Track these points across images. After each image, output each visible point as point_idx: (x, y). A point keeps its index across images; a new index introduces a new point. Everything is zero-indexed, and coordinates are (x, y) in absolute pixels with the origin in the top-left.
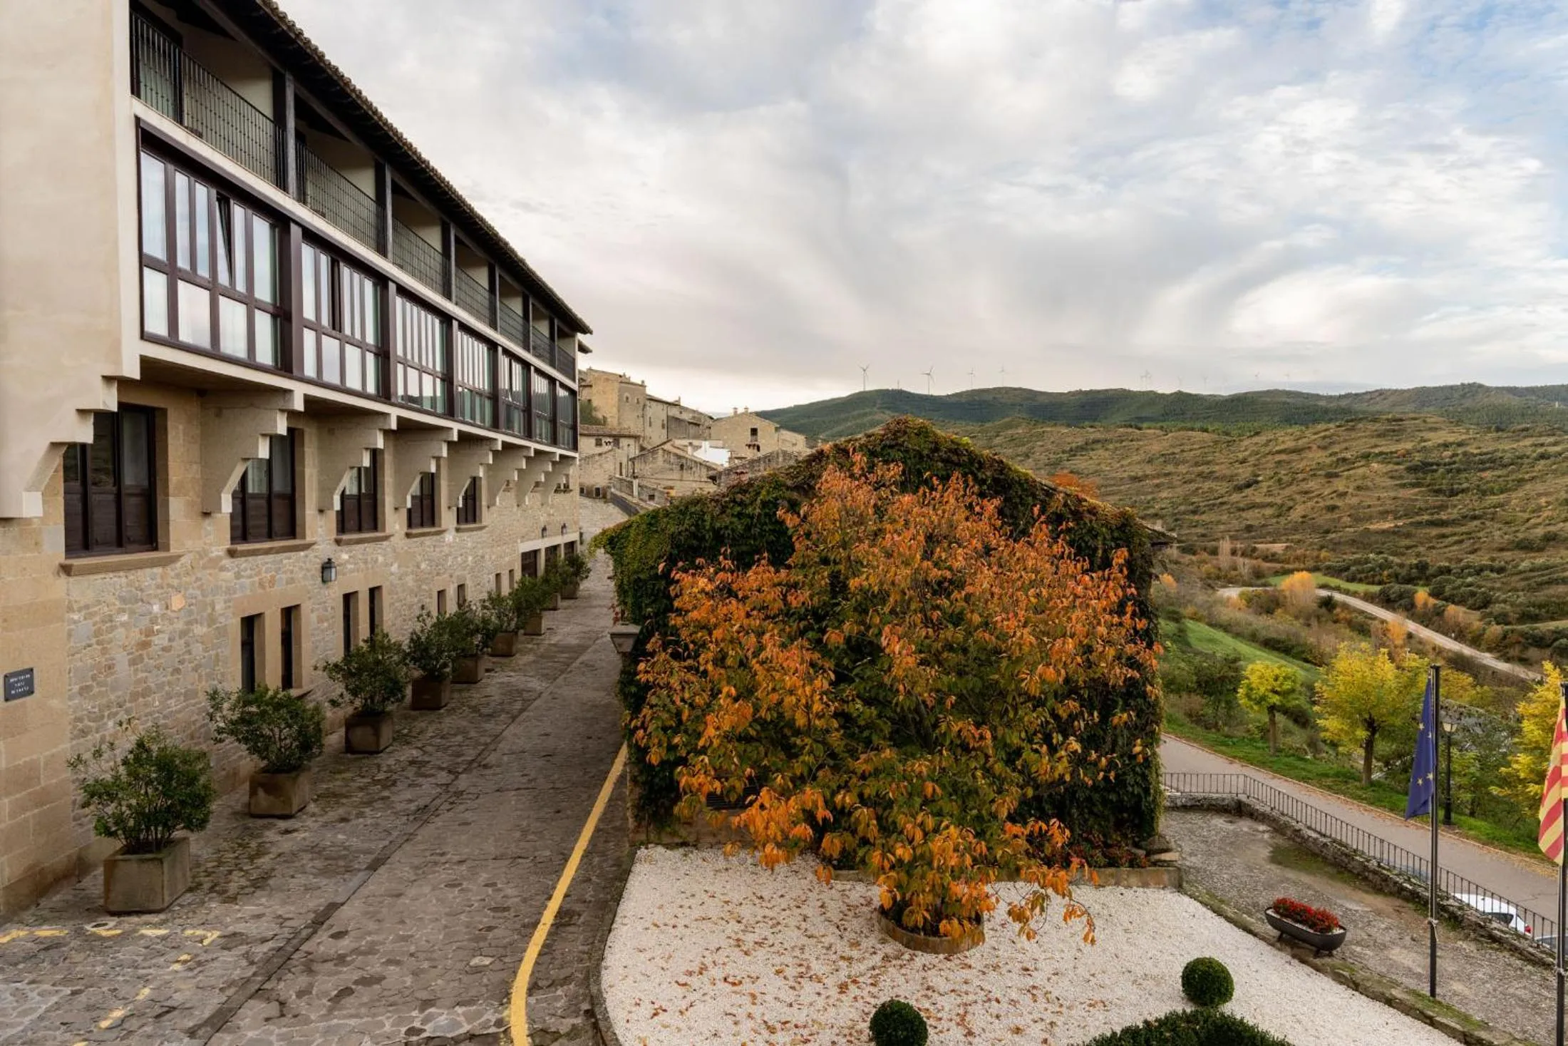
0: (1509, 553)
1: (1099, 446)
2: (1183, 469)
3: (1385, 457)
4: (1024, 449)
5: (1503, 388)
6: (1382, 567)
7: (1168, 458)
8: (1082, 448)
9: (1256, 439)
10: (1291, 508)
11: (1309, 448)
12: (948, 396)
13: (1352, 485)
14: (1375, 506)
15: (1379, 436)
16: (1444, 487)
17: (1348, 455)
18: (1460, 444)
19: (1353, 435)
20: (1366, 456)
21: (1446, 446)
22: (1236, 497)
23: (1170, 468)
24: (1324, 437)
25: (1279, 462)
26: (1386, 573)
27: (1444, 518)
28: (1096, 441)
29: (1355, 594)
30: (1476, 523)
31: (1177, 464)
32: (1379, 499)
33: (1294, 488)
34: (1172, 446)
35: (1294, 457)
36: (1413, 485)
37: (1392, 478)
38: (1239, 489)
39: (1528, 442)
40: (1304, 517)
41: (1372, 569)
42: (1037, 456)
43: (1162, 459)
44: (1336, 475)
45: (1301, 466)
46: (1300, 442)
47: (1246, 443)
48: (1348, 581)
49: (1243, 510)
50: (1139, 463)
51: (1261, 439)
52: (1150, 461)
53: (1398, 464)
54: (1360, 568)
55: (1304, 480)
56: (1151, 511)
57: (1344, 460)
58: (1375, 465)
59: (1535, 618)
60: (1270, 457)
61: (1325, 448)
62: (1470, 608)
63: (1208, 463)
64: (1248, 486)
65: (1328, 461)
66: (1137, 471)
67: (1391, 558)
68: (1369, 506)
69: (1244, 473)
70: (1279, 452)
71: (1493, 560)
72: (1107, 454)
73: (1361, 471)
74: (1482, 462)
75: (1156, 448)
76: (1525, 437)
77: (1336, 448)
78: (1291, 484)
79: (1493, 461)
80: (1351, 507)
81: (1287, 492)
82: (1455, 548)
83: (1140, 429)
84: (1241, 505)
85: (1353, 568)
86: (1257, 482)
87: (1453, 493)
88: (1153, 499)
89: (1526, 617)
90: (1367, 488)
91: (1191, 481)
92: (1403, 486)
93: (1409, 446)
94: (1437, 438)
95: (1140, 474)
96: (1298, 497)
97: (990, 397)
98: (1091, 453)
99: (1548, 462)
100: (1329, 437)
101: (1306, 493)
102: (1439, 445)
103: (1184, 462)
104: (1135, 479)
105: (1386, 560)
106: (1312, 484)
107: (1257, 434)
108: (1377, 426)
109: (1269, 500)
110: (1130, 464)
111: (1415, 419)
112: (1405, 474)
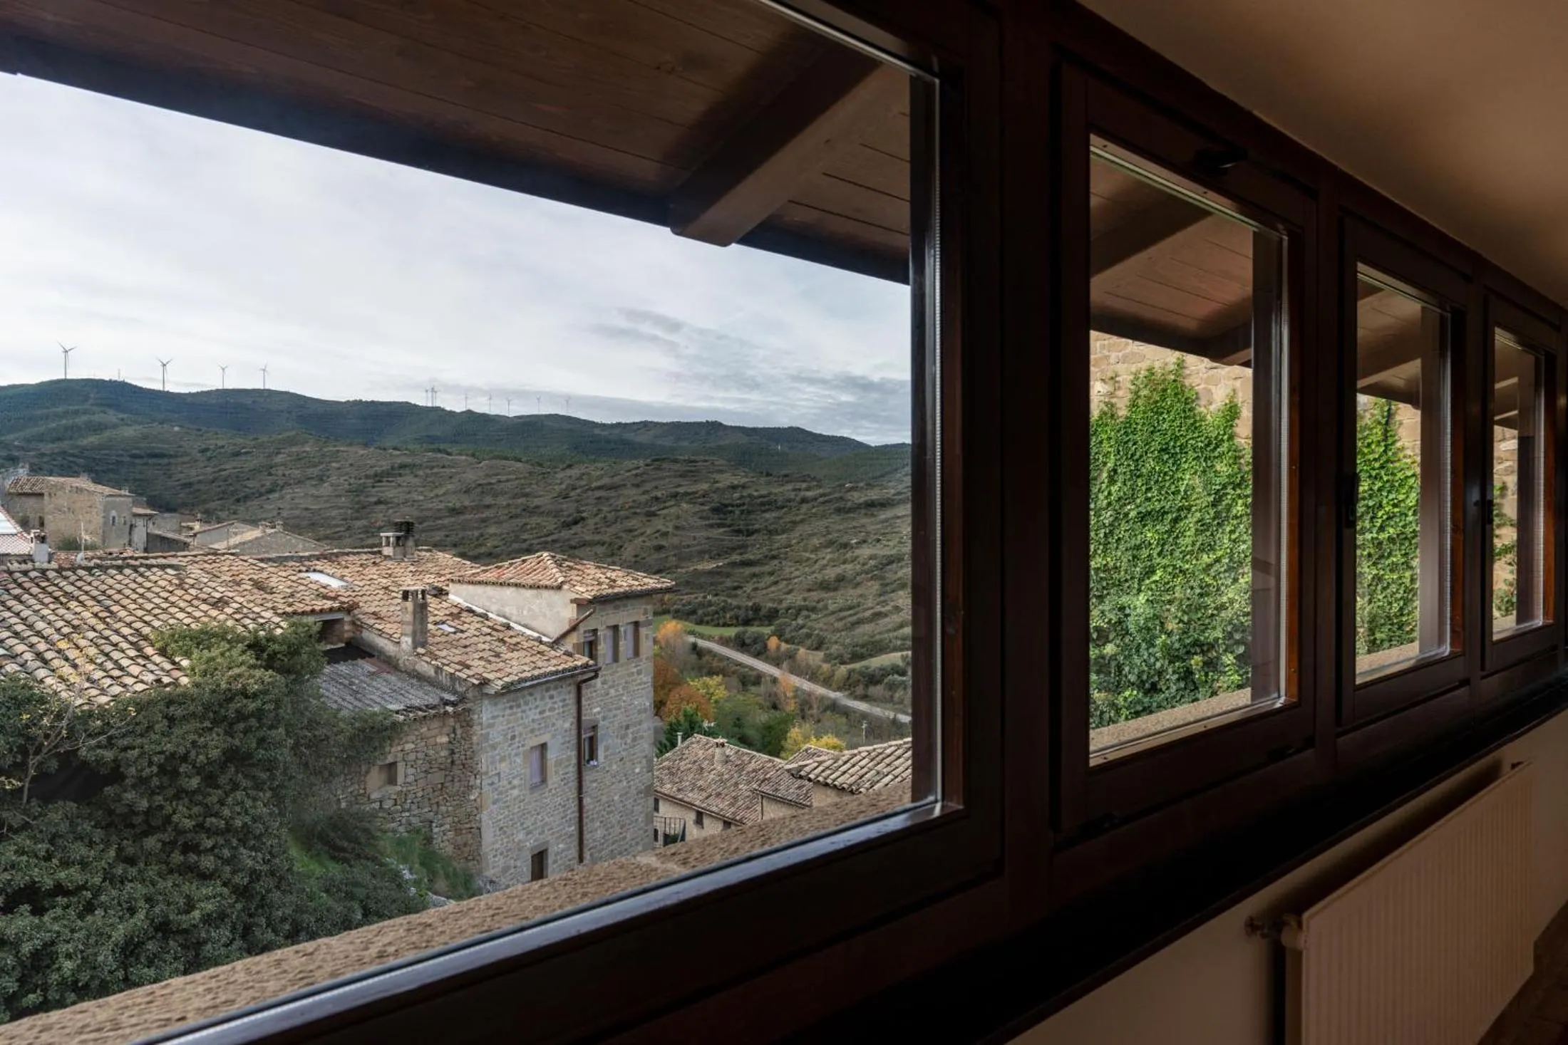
0: (815, 593)
1: (408, 471)
2: (503, 501)
3: (690, 497)
4: (315, 471)
5: (736, 427)
6: (724, 609)
7: (485, 489)
8: (387, 474)
9: (569, 472)
10: (621, 547)
11: (625, 485)
12: (190, 394)
13: (671, 525)
14: (694, 546)
15: (681, 476)
16: (741, 527)
17: (659, 494)
18: (744, 487)
19: (660, 474)
20: (675, 496)
21: (734, 487)
22: (565, 534)
23: (488, 500)
24: (636, 475)
25: (599, 498)
26: (728, 616)
27: (752, 557)
28: (402, 466)
29: (710, 638)
30: (776, 562)
31: (495, 495)
32: (695, 538)
33: (619, 526)
34: (488, 476)
35: (613, 493)
36: (719, 526)
37: (701, 518)
38: (567, 525)
39: (790, 487)
40: (636, 556)
41: (717, 612)
42: (333, 479)
43: (479, 490)
44: (654, 514)
45: (620, 502)
46: (616, 479)
47: (560, 475)
48: (697, 624)
49: (575, 548)
50: (455, 493)
51: (575, 472)
52: (467, 491)
53: (702, 504)
54: (705, 610)
55: (627, 518)
56: (483, 550)
57: (657, 499)
58: (684, 505)
59: (862, 657)
60: (590, 493)
61: (637, 486)
62: (808, 649)
63: (526, 495)
64: (576, 522)
65: (644, 498)
66: (454, 502)
67: (729, 601)
68: (689, 546)
69: (569, 508)
70: (599, 488)
71: (805, 600)
72: (417, 481)
73: (673, 510)
74: (763, 504)
75: (470, 476)
76: (787, 482)
77: (648, 486)
78: (615, 522)
79: (769, 503)
80: (675, 547)
81: (612, 530)
82: (773, 589)
83: (449, 454)
84: (573, 543)
85: (700, 612)
86: (583, 519)
87: (750, 533)
88: (482, 535)
89: (856, 657)
90: (684, 528)
91: (516, 516)
92: (711, 526)
93: (705, 486)
94: (726, 479)
95: (458, 505)
96: (623, 535)
97: (248, 401)
98: (400, 480)
99: (809, 505)
100: (641, 475)
101: (630, 531)
102: (729, 487)
103: (503, 493)
104: (454, 511)
105: (725, 601)
106: (633, 523)
107: (570, 466)
108: (676, 467)
109: (597, 538)
110: (444, 494)
111: (706, 461)
112: (710, 515)
